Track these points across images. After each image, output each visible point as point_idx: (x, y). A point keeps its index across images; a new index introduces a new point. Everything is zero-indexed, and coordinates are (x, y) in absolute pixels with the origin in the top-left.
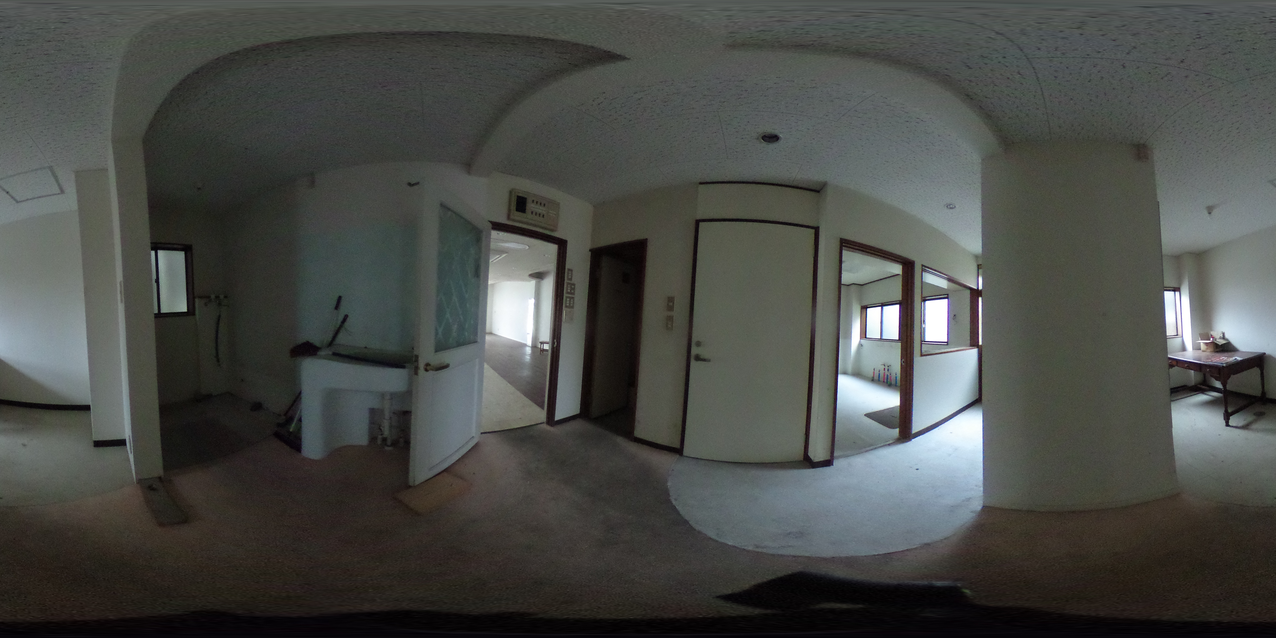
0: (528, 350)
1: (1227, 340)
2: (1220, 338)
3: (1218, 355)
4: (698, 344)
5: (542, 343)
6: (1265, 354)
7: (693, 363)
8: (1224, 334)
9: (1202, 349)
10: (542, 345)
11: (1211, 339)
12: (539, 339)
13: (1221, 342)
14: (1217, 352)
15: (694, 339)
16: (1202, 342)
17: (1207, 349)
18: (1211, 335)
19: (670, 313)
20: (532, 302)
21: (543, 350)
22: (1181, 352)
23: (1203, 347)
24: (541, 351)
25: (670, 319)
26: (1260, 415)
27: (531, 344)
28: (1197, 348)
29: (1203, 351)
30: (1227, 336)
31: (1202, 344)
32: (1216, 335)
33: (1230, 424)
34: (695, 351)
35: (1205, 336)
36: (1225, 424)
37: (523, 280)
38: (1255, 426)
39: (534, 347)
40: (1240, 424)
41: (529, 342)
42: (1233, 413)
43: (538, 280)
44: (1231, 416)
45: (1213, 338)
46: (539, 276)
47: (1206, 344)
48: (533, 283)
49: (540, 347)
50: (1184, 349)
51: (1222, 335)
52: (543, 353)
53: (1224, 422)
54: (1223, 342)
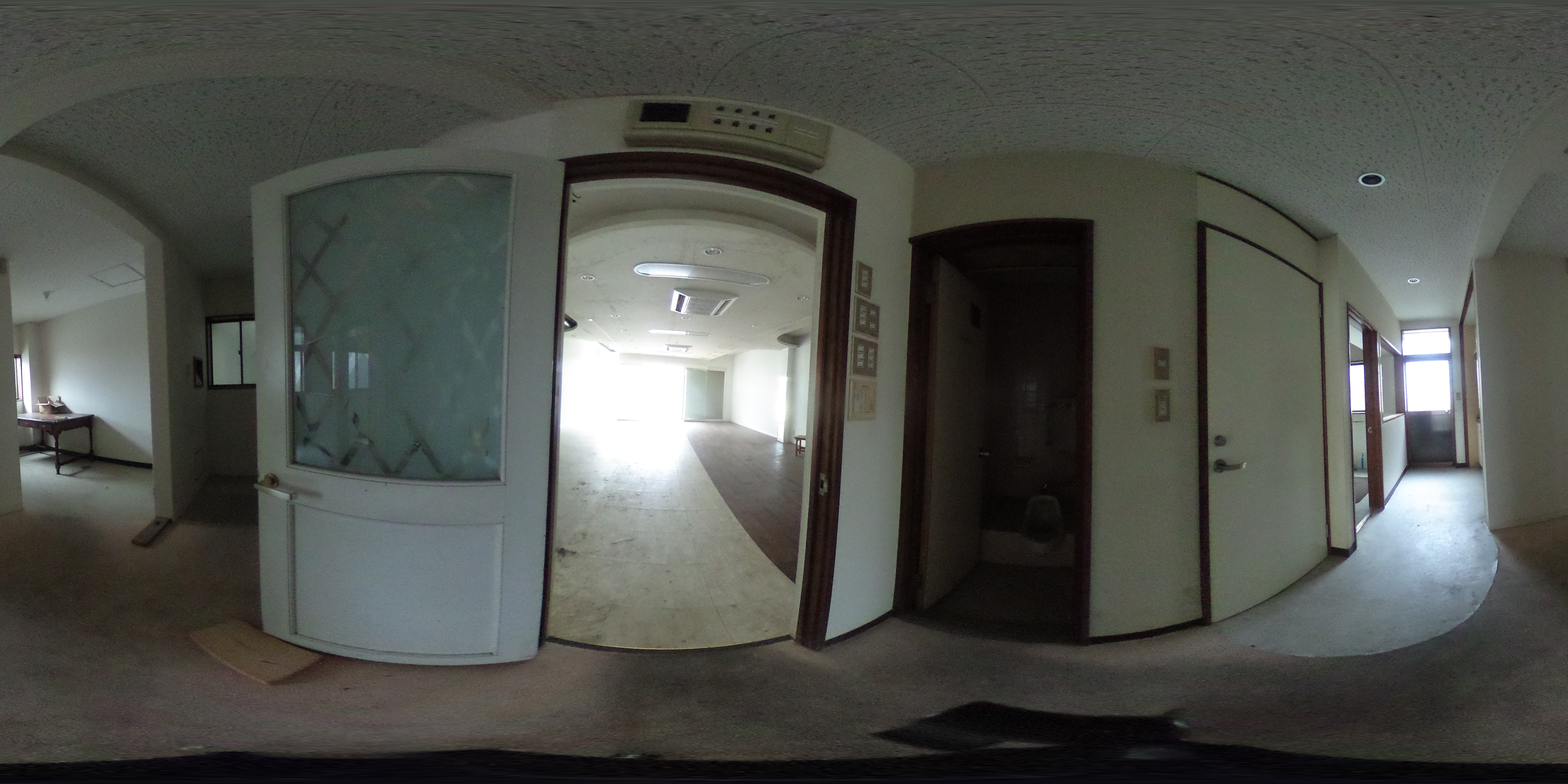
0: (779, 449)
1: (63, 403)
2: (57, 402)
3: (54, 415)
4: (1220, 441)
5: (798, 439)
6: (94, 415)
7: (1214, 478)
8: (60, 398)
9: (40, 411)
10: (799, 442)
11: (49, 402)
12: (794, 432)
13: (57, 405)
14: (53, 414)
15: (1212, 433)
16: (40, 405)
17: (45, 411)
18: (49, 399)
19: (1162, 384)
20: (784, 380)
21: (801, 449)
22: (22, 413)
23: (41, 409)
24: (797, 450)
25: (1162, 395)
26: (85, 468)
27: (783, 439)
28: (36, 410)
29: (42, 413)
30: (63, 400)
31: (40, 407)
32: (54, 398)
33: (60, 472)
34: (1214, 454)
35: (44, 400)
36: (56, 472)
37: (770, 346)
38: (79, 475)
39: (787, 443)
40: (68, 474)
41: (781, 438)
42: (63, 464)
43: (792, 347)
44: (61, 465)
45: (50, 401)
46: (792, 340)
47: (44, 406)
48: (784, 351)
49: (795, 443)
50: (24, 411)
51: (58, 399)
52: (800, 453)
53: (56, 470)
54: (60, 405)
